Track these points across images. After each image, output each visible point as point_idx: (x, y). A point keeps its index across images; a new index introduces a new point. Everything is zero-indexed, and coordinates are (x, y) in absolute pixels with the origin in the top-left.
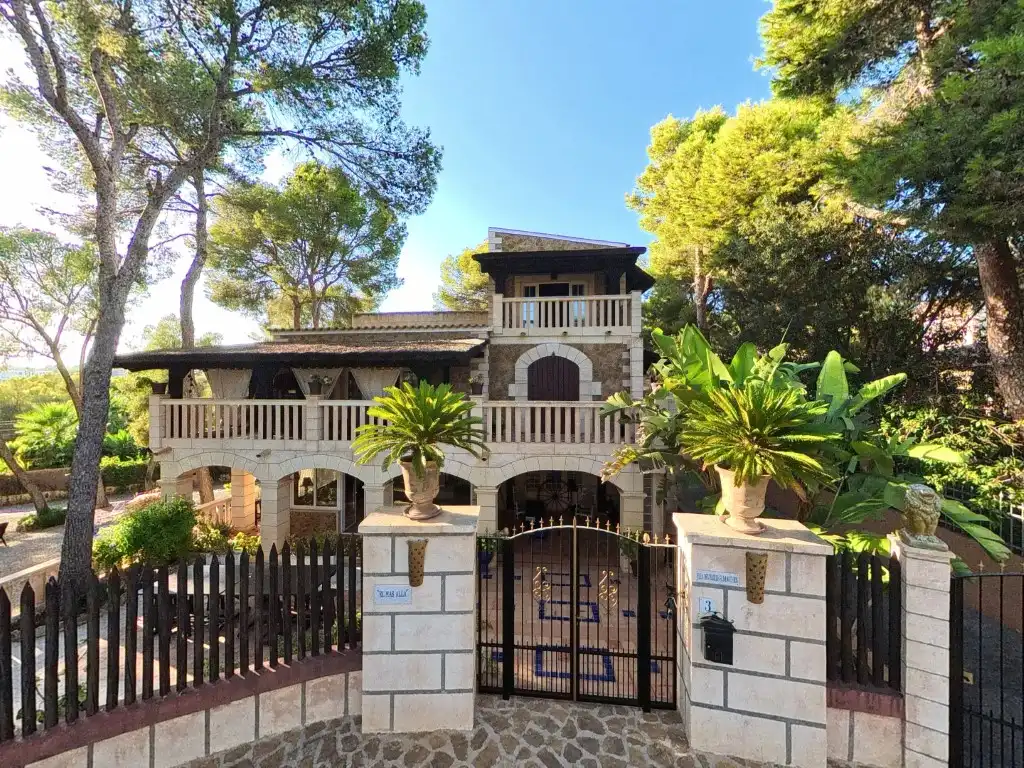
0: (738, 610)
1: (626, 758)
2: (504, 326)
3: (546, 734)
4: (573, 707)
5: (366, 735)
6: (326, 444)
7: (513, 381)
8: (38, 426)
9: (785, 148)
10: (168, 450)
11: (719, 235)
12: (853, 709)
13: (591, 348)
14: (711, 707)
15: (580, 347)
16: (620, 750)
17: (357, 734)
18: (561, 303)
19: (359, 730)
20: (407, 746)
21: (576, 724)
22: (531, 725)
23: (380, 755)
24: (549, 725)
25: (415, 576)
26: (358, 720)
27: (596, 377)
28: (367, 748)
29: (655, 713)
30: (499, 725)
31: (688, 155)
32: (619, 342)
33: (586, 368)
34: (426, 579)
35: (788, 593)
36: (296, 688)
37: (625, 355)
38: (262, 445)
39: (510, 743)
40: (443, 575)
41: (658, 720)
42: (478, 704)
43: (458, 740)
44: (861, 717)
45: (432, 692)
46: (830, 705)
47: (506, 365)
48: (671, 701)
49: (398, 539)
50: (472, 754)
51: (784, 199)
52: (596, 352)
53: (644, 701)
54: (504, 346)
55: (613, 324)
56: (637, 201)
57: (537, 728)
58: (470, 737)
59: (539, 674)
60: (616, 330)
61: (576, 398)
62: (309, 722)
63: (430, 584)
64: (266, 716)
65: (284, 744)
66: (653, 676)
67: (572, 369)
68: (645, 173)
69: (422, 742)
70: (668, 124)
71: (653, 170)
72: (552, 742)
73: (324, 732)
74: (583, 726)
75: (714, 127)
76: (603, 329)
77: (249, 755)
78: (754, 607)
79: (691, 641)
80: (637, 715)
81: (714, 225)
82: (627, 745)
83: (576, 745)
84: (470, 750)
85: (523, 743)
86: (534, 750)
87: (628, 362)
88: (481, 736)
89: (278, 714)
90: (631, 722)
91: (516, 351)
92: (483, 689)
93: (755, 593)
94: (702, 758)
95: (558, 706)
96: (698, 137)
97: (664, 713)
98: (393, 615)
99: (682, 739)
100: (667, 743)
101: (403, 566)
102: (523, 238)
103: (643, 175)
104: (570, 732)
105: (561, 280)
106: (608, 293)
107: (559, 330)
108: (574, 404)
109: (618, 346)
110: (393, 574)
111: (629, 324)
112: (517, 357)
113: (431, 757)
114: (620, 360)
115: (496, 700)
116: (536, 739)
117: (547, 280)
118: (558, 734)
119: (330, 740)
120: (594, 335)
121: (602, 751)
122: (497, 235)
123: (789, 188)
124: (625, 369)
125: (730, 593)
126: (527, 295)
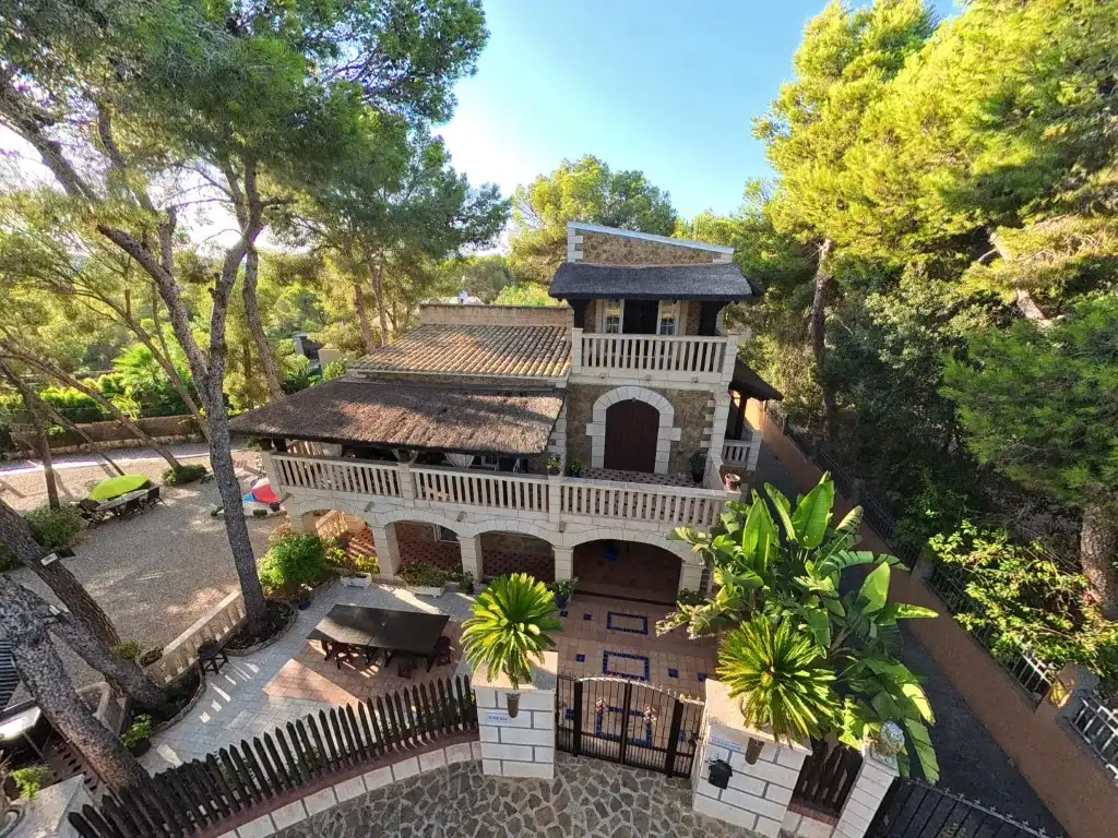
0: (738, 761)
1: (649, 812)
2: (583, 365)
3: (600, 788)
4: (620, 768)
5: (486, 776)
6: (420, 502)
7: (591, 421)
10: (288, 495)
12: (804, 815)
13: (675, 394)
14: (709, 797)
15: (663, 392)
16: (646, 806)
17: (480, 775)
18: (647, 343)
19: (482, 772)
20: (512, 788)
21: (620, 782)
22: (591, 780)
23: (497, 793)
24: (603, 781)
25: (513, 711)
26: (480, 763)
27: (676, 423)
28: (488, 786)
29: (674, 779)
30: (571, 778)
32: (706, 389)
33: (666, 412)
34: (520, 712)
35: (774, 763)
36: (440, 751)
37: (710, 404)
38: (367, 498)
39: (577, 792)
40: (532, 711)
41: (676, 785)
42: (558, 759)
43: (544, 785)
44: (808, 819)
45: (526, 762)
46: (789, 810)
47: (584, 405)
48: (687, 772)
49: (499, 693)
50: (553, 798)
52: (679, 399)
53: (669, 770)
54: (584, 386)
55: (702, 370)
57: (595, 783)
58: (552, 784)
59: (599, 736)
60: (705, 376)
62: (450, 763)
63: (523, 715)
64: (424, 763)
65: (438, 778)
67: (653, 414)
69: (521, 785)
72: (604, 795)
73: (461, 771)
74: (625, 785)
76: (690, 375)
77: (419, 784)
78: (749, 763)
79: (701, 771)
80: (661, 778)
82: (652, 802)
83: (619, 798)
84: (551, 795)
85: (585, 794)
86: (592, 800)
87: (712, 411)
88: (558, 785)
89: (431, 762)
90: (658, 784)
91: (599, 390)
92: (559, 747)
93: (751, 758)
94: (699, 818)
95: (609, 765)
97: (680, 779)
98: (499, 727)
99: (688, 802)
100: (678, 804)
101: (504, 705)
102: (608, 237)
104: (615, 788)
106: (701, 333)
107: (642, 372)
109: (705, 393)
110: (497, 708)
111: (720, 370)
112: (596, 397)
113: (528, 797)
114: (704, 408)
115: (569, 757)
116: (593, 791)
118: (608, 789)
119: (465, 776)
120: (680, 380)
121: (635, 806)
122: (577, 232)
124: (708, 418)
125: (734, 753)
126: (609, 332)
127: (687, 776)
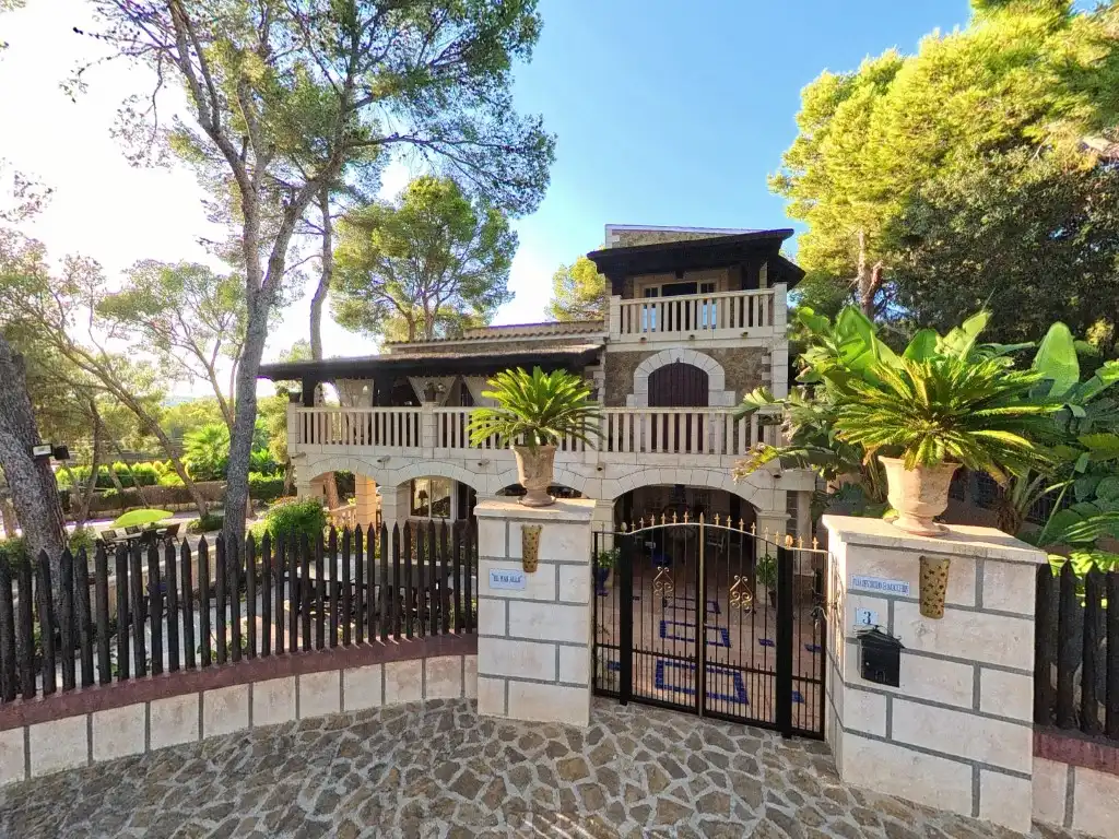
0: (907, 626)
1: (760, 778)
2: (622, 331)
3: (667, 742)
4: (698, 722)
5: (481, 717)
6: (441, 451)
7: (631, 391)
8: (199, 444)
9: (991, 84)
10: (303, 455)
11: (892, 208)
12: (1073, 763)
13: (723, 353)
14: (870, 737)
15: (710, 352)
16: (754, 769)
17: (472, 714)
18: (688, 303)
19: (475, 711)
20: (522, 732)
21: (702, 738)
22: (650, 731)
23: (495, 736)
24: (670, 733)
25: (529, 563)
26: (474, 703)
27: (729, 385)
28: (483, 727)
29: (798, 740)
30: (616, 727)
31: (851, 115)
32: (759, 345)
33: (716, 376)
34: (539, 566)
35: (979, 608)
36: (418, 663)
37: (765, 361)
38: (381, 450)
39: (627, 746)
40: (558, 563)
41: (801, 747)
42: (594, 706)
43: (574, 735)
44: (1085, 775)
45: (545, 682)
46: (1037, 753)
47: (625, 375)
48: (817, 729)
49: (512, 524)
50: (588, 749)
51: (985, 149)
52: (729, 358)
53: (783, 725)
54: (622, 354)
55: (751, 324)
56: (783, 183)
57: (655, 735)
58: (586, 732)
59: (660, 685)
60: (754, 331)
61: (705, 403)
62: (428, 698)
63: (544, 572)
64: (391, 685)
65: (406, 712)
66: (794, 705)
67: (700, 378)
68: (793, 147)
69: (539, 731)
70: (825, 81)
71: (803, 141)
72: (674, 750)
73: (443, 708)
74: (709, 741)
75: (885, 78)
76: (738, 331)
77: (377, 717)
78: (930, 623)
79: (844, 655)
80: (776, 739)
81: (883, 197)
82: (762, 767)
83: (702, 757)
84: (584, 745)
85: (642, 747)
86: (655, 755)
87: (768, 368)
88: (595, 735)
89: (402, 686)
90: (768, 745)
91: (635, 359)
92: (598, 692)
93: (931, 604)
94: (857, 794)
95: (681, 718)
96: (865, 92)
97: (808, 742)
98: (507, 600)
99: (833, 772)
100: (812, 772)
101: (517, 551)
102: (642, 233)
103: (791, 149)
104: (694, 744)
105: (688, 279)
106: (744, 288)
107: (685, 334)
108: (701, 410)
109: (757, 350)
110: (507, 558)
111: (771, 323)
112: (636, 364)
113: (546, 745)
114: (759, 366)
115: (613, 704)
116: (658, 746)
117: (670, 279)
118: (681, 745)
119: (448, 717)
120: (729, 338)
121: (732, 767)
122: (615, 232)
123: (994, 134)
124: (764, 376)
125: (897, 604)
126: (647, 295)
127: (818, 735)
